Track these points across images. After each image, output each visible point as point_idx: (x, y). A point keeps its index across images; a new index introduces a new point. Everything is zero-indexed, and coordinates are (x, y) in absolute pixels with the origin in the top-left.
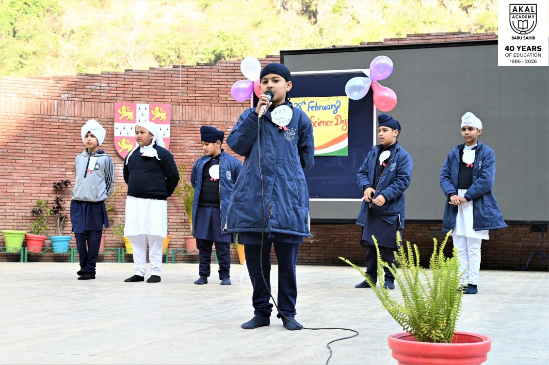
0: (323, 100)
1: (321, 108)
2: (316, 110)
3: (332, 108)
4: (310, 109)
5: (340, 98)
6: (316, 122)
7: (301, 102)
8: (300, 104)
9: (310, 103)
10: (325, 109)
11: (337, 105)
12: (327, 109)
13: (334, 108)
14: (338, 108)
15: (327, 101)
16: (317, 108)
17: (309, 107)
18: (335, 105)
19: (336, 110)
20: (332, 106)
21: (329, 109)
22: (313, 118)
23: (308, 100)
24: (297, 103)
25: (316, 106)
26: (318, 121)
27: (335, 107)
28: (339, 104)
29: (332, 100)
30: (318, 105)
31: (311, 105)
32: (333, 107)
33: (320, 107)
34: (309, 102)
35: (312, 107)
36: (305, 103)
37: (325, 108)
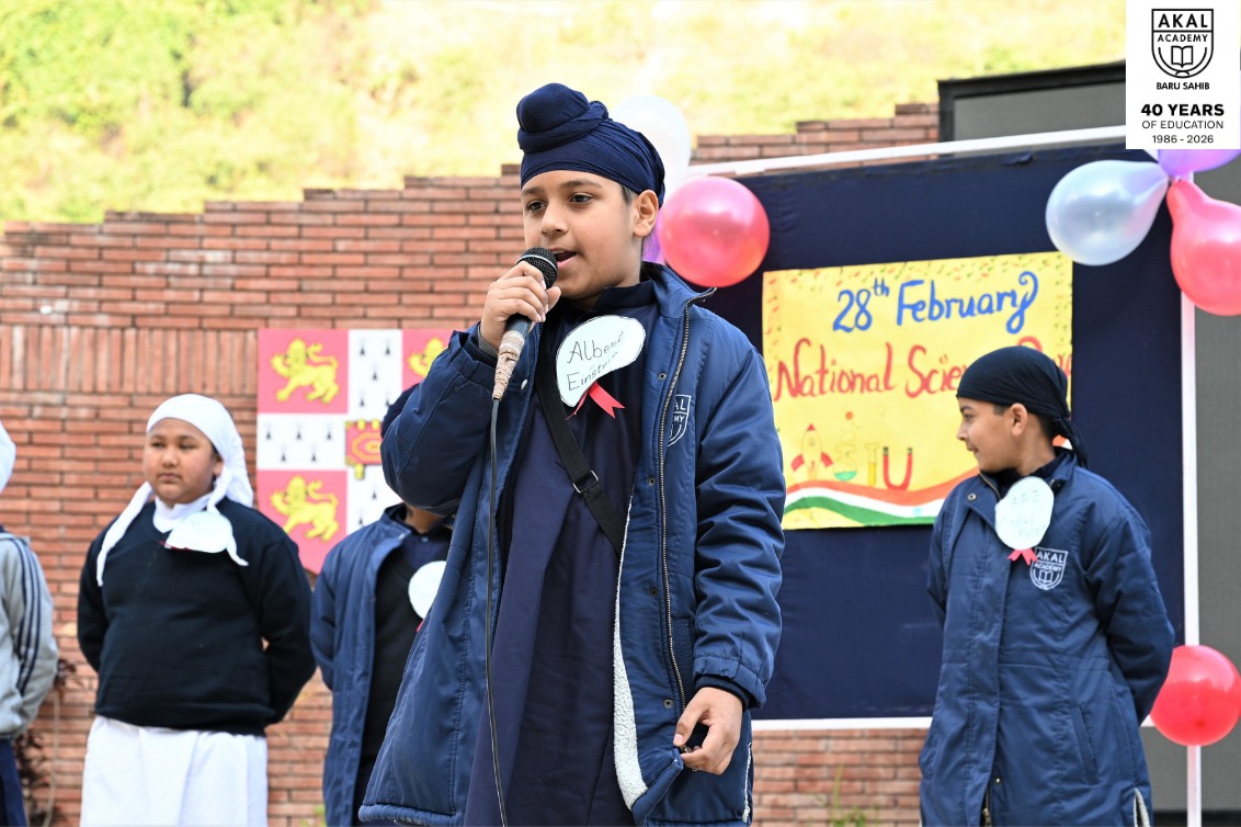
0: (963, 273)
1: (955, 307)
2: (931, 317)
3: (999, 308)
4: (907, 313)
5: (1033, 261)
6: (934, 372)
7: (869, 285)
8: (863, 297)
9: (907, 290)
10: (970, 312)
11: (1021, 292)
12: (981, 312)
13: (1008, 309)
14: (1026, 303)
15: (977, 274)
16: (936, 310)
17: (901, 306)
18: (1013, 295)
19: (1020, 313)
20: (1001, 297)
21: (989, 310)
22: (919, 354)
23: (894, 273)
24: (849, 293)
25: (934, 302)
26: (940, 368)
27: (1014, 304)
28: (1030, 288)
29: (999, 272)
30: (941, 297)
31: (912, 296)
32: (1007, 301)
33: (948, 303)
34: (903, 286)
35: (915, 308)
36: (885, 290)
37: (969, 309)
